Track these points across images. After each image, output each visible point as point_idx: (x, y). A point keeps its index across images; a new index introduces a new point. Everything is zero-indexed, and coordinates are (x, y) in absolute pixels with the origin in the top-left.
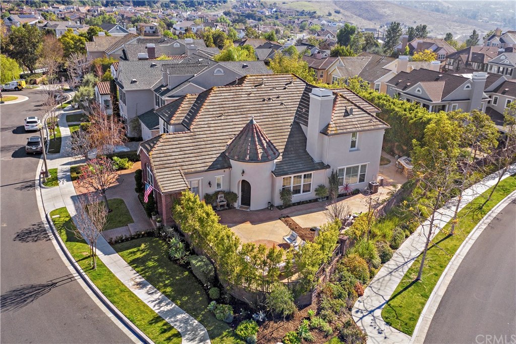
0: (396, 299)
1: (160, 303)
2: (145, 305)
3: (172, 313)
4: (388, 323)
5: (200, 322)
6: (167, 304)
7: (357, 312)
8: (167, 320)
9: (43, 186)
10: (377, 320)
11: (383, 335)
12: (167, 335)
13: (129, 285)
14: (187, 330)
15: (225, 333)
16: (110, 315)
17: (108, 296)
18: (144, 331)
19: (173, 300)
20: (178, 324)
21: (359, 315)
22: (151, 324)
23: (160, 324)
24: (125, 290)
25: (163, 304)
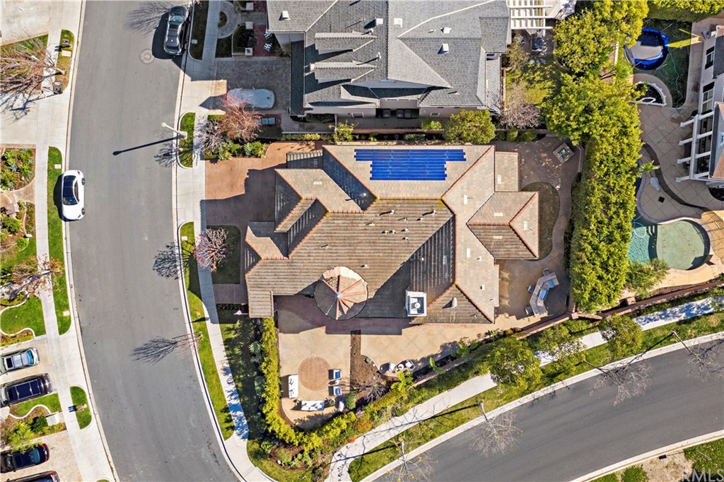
0: (370, 455)
1: (231, 395)
2: (222, 393)
3: (235, 408)
4: (349, 472)
5: (248, 423)
6: (235, 399)
7: (339, 455)
8: (231, 413)
9: (179, 162)
10: (345, 466)
11: (339, 478)
12: (228, 425)
13: (219, 367)
14: (238, 427)
15: (256, 440)
16: (203, 390)
17: (205, 374)
18: (217, 415)
19: (240, 397)
20: (236, 418)
21: (338, 458)
22: (222, 412)
23: (226, 414)
24: (215, 372)
25: (233, 397)
